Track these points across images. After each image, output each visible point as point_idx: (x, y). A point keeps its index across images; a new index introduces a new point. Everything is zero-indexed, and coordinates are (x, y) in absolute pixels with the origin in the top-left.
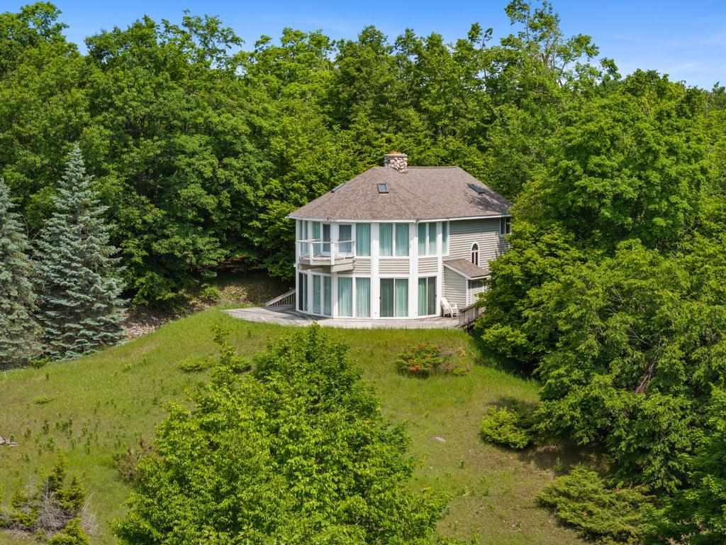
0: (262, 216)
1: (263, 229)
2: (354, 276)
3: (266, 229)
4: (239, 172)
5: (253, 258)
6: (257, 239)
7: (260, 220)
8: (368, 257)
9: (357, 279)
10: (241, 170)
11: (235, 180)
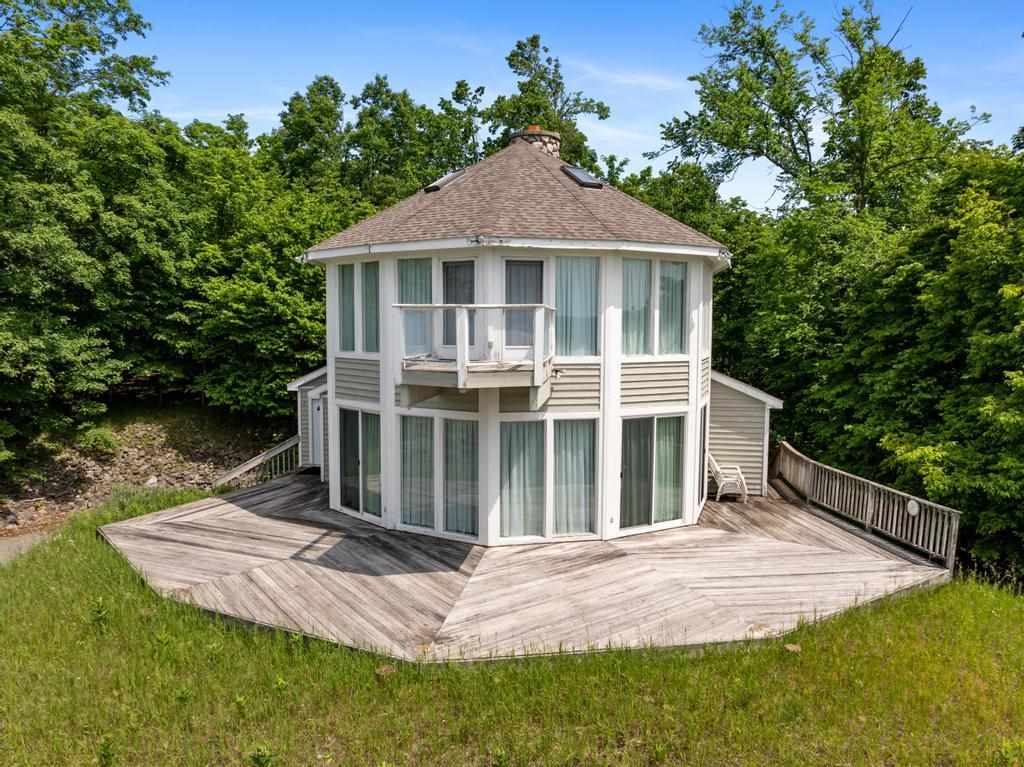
0: (191, 304)
1: (193, 327)
2: (550, 417)
3: (201, 324)
4: (146, 222)
5: (176, 375)
6: (182, 343)
7: (188, 311)
8: (592, 359)
9: (558, 423)
10: (152, 220)
11: (139, 235)
